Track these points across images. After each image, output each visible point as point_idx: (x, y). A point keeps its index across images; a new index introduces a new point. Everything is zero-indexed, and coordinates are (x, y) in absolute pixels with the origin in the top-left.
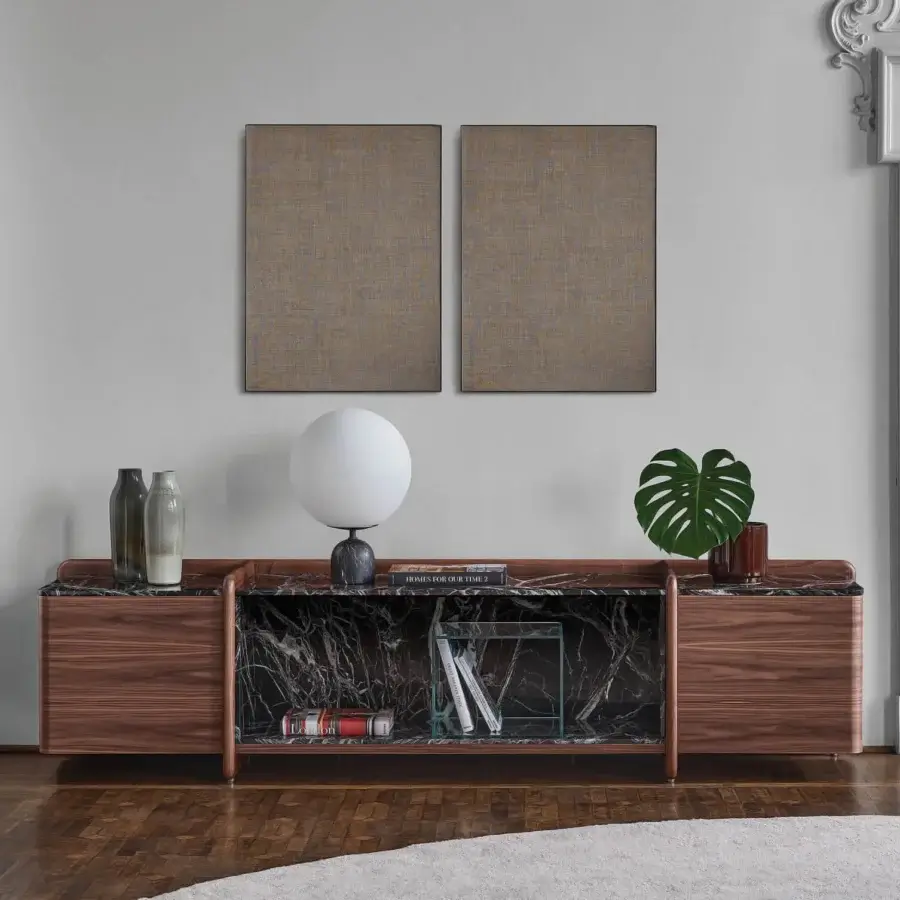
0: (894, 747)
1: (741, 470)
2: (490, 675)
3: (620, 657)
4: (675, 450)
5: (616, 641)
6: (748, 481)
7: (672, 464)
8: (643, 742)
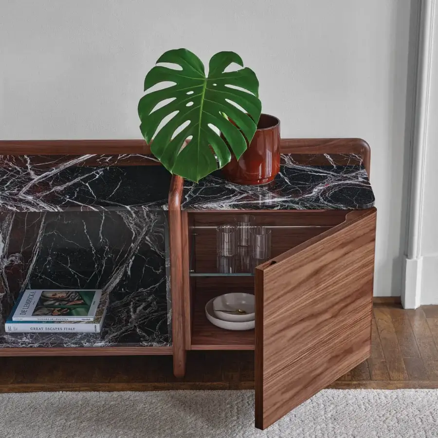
0: (400, 298)
1: (249, 78)
2: (17, 254)
3: (140, 238)
4: (183, 50)
5: (136, 224)
6: (256, 91)
7: (177, 67)
8: (152, 346)
